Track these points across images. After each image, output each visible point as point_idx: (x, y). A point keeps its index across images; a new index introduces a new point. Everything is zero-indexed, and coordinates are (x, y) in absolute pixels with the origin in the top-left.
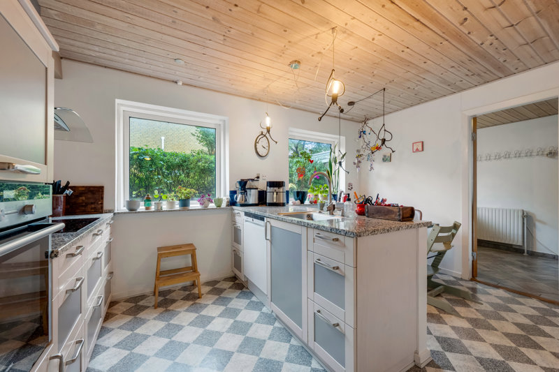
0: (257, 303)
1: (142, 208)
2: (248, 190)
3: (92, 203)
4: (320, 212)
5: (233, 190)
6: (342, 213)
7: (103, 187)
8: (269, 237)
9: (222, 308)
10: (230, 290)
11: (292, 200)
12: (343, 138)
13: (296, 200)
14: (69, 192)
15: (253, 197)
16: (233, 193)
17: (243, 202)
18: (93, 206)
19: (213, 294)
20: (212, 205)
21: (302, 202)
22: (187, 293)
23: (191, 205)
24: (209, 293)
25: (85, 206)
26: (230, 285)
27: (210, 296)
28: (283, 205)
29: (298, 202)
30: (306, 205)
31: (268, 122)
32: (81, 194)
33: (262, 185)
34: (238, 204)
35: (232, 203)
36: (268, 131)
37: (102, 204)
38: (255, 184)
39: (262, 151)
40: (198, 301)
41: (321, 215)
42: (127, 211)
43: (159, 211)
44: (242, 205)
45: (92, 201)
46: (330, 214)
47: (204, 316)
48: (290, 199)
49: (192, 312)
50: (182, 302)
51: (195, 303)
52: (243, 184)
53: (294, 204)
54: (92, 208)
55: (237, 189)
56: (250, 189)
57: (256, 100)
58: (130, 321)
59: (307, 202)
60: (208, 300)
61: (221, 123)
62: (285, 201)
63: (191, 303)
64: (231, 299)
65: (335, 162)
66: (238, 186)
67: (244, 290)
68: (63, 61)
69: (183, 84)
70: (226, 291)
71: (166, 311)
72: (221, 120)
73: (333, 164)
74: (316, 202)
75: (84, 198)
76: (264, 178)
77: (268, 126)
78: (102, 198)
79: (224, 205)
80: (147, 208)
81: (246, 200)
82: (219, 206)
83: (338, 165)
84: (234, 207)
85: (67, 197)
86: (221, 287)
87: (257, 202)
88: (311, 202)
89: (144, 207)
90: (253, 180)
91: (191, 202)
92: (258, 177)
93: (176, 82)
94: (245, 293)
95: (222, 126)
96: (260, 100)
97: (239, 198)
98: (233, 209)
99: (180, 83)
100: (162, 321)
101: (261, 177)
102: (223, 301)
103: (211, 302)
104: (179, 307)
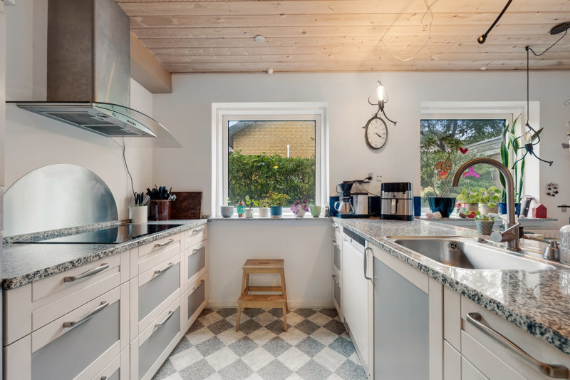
0: (358, 367)
1: (235, 215)
2: (354, 196)
3: (192, 209)
4: (481, 241)
5: (334, 195)
6: (552, 252)
7: (201, 192)
8: (370, 275)
9: (307, 358)
10: (324, 330)
11: (426, 210)
12: (535, 106)
13: (434, 211)
14: (173, 197)
15: (361, 206)
16: (334, 199)
17: (348, 212)
18: (193, 211)
19: (302, 330)
20: (308, 215)
21: (445, 214)
22: (275, 318)
23: (283, 214)
24: (298, 326)
25: (187, 211)
26: (326, 322)
27: (297, 331)
28: (408, 218)
29: (438, 214)
30: (454, 220)
31: (380, 94)
32: (184, 200)
33: (374, 189)
34: (340, 214)
35: (333, 212)
36: (381, 108)
37: (200, 209)
38: (366, 187)
39: (376, 142)
40: (282, 335)
41: (483, 247)
42: (222, 217)
43: (249, 219)
44: (344, 216)
45: (192, 206)
46: (510, 248)
47: (280, 363)
48: (422, 209)
49: (269, 350)
50: (266, 330)
51: (277, 338)
52: (347, 187)
53: (430, 218)
54: (192, 214)
55: (338, 195)
56: (357, 194)
57: (367, 71)
58: (209, 341)
59: (454, 215)
60: (293, 338)
61: (321, 112)
62: (412, 213)
63: (274, 335)
64: (322, 346)
65: (516, 147)
66: (340, 190)
67: (343, 336)
68: (173, 76)
69: (275, 72)
70: (319, 331)
71: (246, 338)
72: (320, 108)
73: (510, 151)
74: (472, 216)
75: (186, 203)
76: (379, 178)
77: (381, 99)
78: (200, 204)
79: (322, 215)
80: (240, 216)
81: (351, 210)
82: (316, 216)
83: (521, 152)
84: (335, 219)
85: (172, 202)
86: (315, 322)
87: (367, 213)
88: (462, 215)
89: (237, 214)
90: (361, 182)
91: (283, 209)
92: (370, 178)
93: (267, 72)
94: (343, 341)
95: (322, 115)
96: (372, 70)
97: (341, 206)
98: (333, 222)
99: (271, 71)
100: (236, 353)
101: (374, 177)
102: (311, 346)
103: (294, 342)
104: (259, 337)
